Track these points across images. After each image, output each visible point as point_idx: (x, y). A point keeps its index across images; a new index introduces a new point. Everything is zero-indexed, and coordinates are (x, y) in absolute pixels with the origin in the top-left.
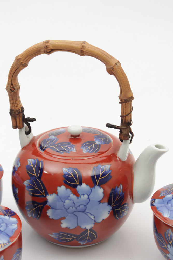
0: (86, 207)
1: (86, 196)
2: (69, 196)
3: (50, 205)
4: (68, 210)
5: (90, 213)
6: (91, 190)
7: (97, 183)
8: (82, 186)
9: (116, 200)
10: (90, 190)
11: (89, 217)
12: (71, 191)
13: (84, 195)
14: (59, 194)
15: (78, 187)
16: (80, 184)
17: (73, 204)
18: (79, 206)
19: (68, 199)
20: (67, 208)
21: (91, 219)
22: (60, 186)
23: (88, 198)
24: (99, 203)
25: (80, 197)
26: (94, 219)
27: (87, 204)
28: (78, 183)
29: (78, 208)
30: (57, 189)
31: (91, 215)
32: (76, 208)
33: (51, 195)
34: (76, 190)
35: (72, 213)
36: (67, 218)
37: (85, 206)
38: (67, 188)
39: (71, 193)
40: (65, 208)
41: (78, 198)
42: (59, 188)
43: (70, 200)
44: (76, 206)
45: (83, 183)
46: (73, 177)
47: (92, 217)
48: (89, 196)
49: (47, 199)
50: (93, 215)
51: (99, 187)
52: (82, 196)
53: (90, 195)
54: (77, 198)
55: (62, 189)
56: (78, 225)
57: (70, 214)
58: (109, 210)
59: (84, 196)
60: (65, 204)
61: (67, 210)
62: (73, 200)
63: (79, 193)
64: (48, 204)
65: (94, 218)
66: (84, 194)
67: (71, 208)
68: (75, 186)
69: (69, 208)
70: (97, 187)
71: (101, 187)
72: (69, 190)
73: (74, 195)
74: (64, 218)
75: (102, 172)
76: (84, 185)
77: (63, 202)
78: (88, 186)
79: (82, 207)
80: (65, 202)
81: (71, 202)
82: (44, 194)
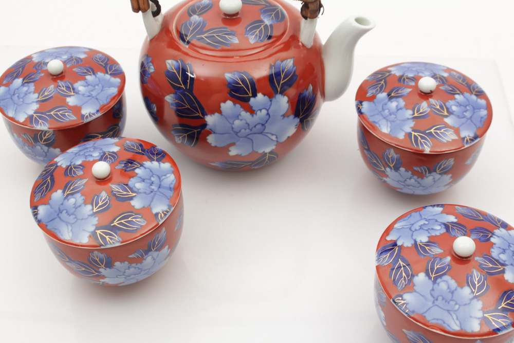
0: (265, 127)
1: (264, 112)
2: (240, 115)
3: (210, 129)
4: (239, 134)
5: (271, 134)
6: (271, 101)
7: (279, 90)
8: (256, 98)
9: (305, 108)
10: (270, 103)
11: (269, 138)
12: (242, 107)
13: (261, 110)
14: (223, 113)
15: (252, 100)
16: (255, 95)
17: (247, 125)
18: (255, 126)
19: (238, 119)
20: (237, 131)
21: (272, 140)
22: (224, 102)
23: (268, 114)
24: (282, 117)
25: (256, 114)
26: (276, 139)
27: (267, 122)
28: (251, 95)
29: (254, 129)
30: (220, 107)
31: (273, 135)
32: (251, 130)
33: (211, 116)
34: (249, 105)
35: (245, 137)
36: (237, 143)
37: (263, 125)
38: (235, 104)
39: (242, 109)
40: (234, 132)
41: (253, 116)
42: (222, 105)
43: (241, 120)
44: (251, 127)
45: (259, 93)
46: (243, 85)
47: (274, 138)
48: (268, 110)
49: (205, 121)
50: (275, 135)
51: (282, 95)
52: (259, 112)
53: (269, 108)
54: (251, 116)
55: (228, 106)
56: (253, 150)
57: (241, 139)
58: (296, 124)
59: (261, 112)
60: (234, 126)
61: (236, 133)
62: (245, 120)
63: (254, 108)
64: (208, 128)
65: (277, 138)
66: (260, 108)
67: (243, 130)
68: (248, 100)
69: (240, 131)
70: (279, 97)
71: (284, 95)
72: (238, 106)
73: (246, 112)
74: (233, 144)
75: (283, 72)
76: (260, 96)
77: (230, 123)
78: (266, 97)
79: (259, 127)
80: (233, 123)
81: (243, 122)
82: (201, 115)
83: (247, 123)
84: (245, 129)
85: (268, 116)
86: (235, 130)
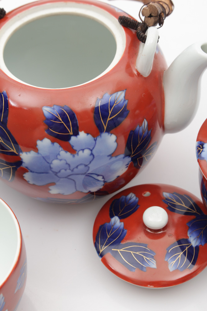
0: (89, 167)
1: (87, 152)
2: (59, 154)
3: (26, 167)
4: (59, 174)
5: (96, 174)
6: (95, 140)
7: (105, 128)
8: (78, 136)
9: (138, 146)
10: (94, 142)
11: (94, 178)
12: (61, 146)
13: (83, 150)
14: (40, 152)
15: (73, 138)
16: (76, 134)
17: (67, 166)
18: (77, 167)
19: (57, 159)
20: (57, 171)
21: (98, 180)
22: (41, 139)
23: (92, 154)
24: (110, 157)
25: (78, 154)
26: (103, 180)
27: (90, 162)
28: (71, 133)
29: (75, 170)
30: (36, 145)
31: (98, 175)
32: (72, 171)
33: (27, 154)
34: (70, 145)
35: (66, 177)
36: (57, 183)
37: (86, 166)
38: (53, 142)
39: (61, 149)
40: (53, 172)
41: (74, 156)
42: (39, 143)
43: (61, 160)
44: (72, 168)
45: (81, 131)
46: (63, 122)
47: (100, 178)
48: (91, 150)
49: (20, 158)
50: (101, 175)
51: (109, 133)
52: (81, 153)
53: (93, 148)
54: (71, 156)
55: (45, 144)
56: (77, 190)
57: (62, 179)
58: (127, 163)
59: (83, 152)
60: (52, 166)
61: (56, 173)
62: (65, 160)
63: (75, 148)
64: (24, 165)
65: (103, 178)
66: (83, 148)
67: (63, 171)
68: (68, 138)
69: (60, 171)
70: (105, 135)
71: (111, 134)
72: (56, 145)
73: (66, 152)
74: (53, 184)
75: (111, 107)
76: (82, 135)
77: (48, 163)
78: (90, 136)
79: (81, 168)
80: (51, 163)
81: (63, 162)
82: (15, 151)
83: (67, 163)
84: (66, 170)
85: (92, 157)
86: (53, 170)
